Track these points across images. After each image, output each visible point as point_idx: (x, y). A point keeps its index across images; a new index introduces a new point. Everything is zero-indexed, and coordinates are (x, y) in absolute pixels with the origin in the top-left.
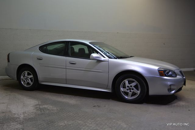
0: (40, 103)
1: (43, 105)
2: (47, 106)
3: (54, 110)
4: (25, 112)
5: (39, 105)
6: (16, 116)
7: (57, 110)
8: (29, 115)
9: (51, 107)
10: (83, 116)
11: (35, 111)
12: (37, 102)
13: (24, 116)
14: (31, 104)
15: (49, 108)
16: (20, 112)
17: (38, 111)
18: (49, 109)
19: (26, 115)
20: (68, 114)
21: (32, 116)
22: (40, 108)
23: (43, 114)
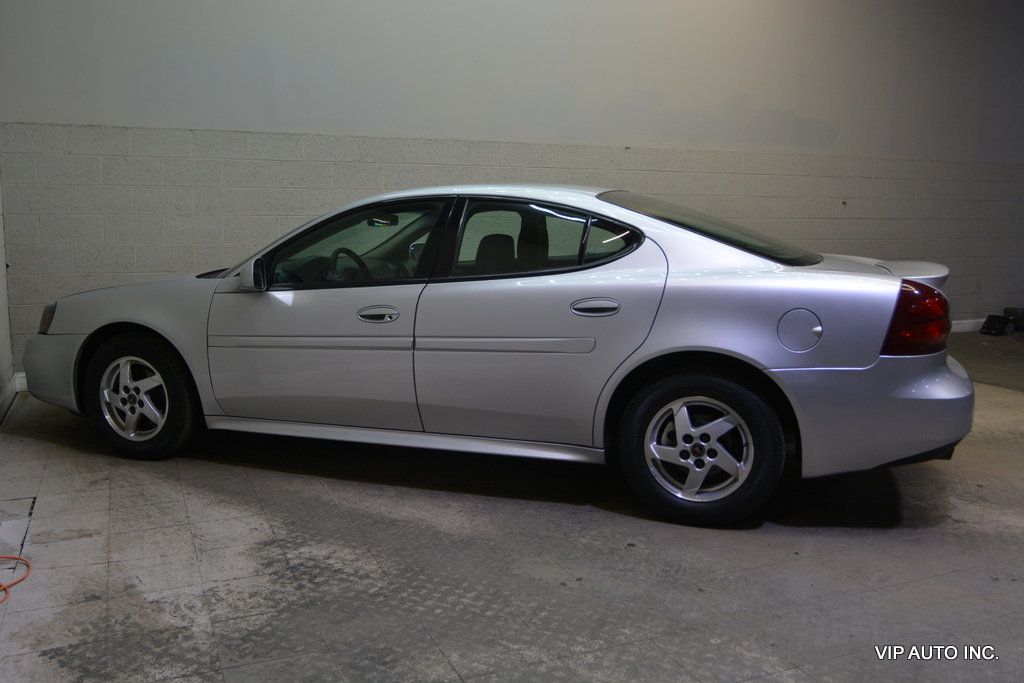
0: (282, 533)
1: (302, 544)
2: (324, 553)
3: (367, 576)
4: (214, 592)
5: (282, 544)
6: (167, 619)
7: (385, 573)
8: (236, 609)
9: (346, 554)
10: (535, 612)
11: (264, 583)
12: (266, 526)
13: (214, 621)
14: (234, 540)
15: (339, 566)
16: (187, 590)
17: (283, 585)
18: (339, 571)
19: (221, 610)
20: (450, 599)
21: (256, 620)
22: (287, 561)
23: (313, 602)
